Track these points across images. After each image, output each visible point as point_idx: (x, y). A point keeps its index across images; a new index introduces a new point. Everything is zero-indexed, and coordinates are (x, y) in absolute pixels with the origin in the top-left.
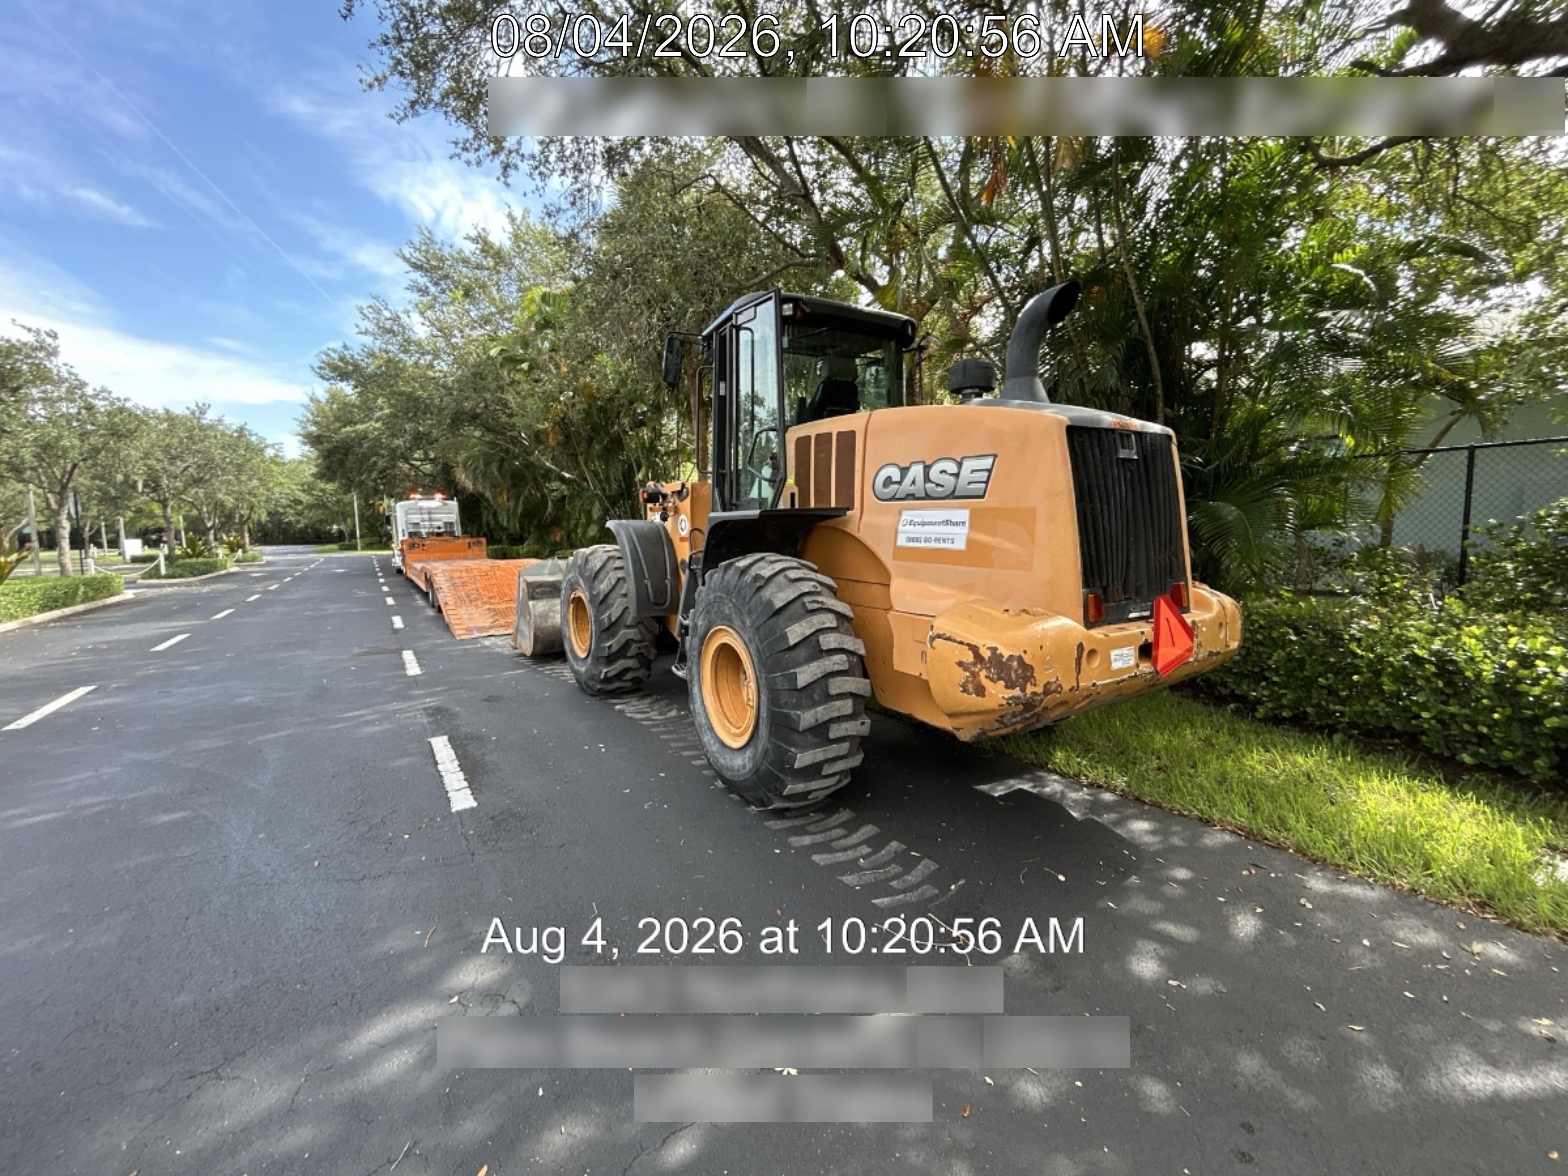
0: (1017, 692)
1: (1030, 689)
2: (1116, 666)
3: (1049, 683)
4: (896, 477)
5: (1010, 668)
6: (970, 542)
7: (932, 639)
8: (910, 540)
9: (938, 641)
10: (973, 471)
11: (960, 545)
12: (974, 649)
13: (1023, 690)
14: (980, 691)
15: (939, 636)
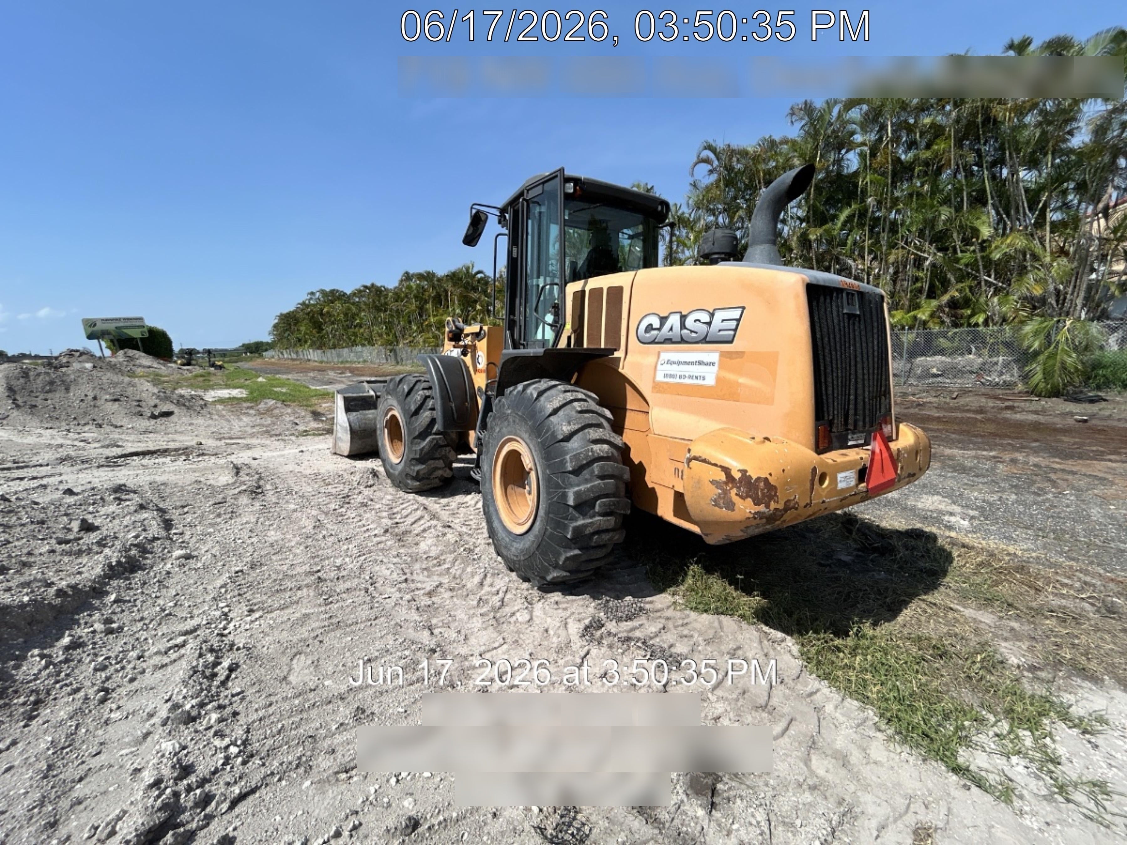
0: (762, 508)
1: (773, 505)
2: (841, 486)
3: (789, 501)
4: (656, 324)
5: (757, 488)
6: (718, 379)
7: (689, 460)
8: (666, 376)
9: (694, 463)
10: (723, 321)
11: (710, 381)
12: (726, 470)
13: (767, 506)
14: (730, 506)
15: (696, 458)
